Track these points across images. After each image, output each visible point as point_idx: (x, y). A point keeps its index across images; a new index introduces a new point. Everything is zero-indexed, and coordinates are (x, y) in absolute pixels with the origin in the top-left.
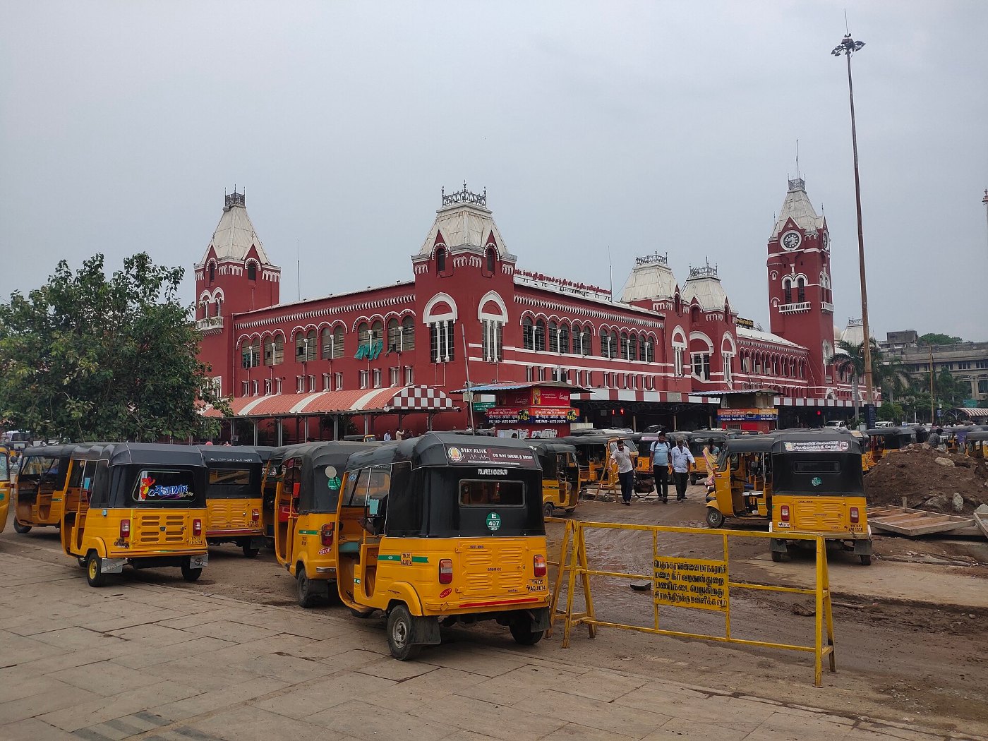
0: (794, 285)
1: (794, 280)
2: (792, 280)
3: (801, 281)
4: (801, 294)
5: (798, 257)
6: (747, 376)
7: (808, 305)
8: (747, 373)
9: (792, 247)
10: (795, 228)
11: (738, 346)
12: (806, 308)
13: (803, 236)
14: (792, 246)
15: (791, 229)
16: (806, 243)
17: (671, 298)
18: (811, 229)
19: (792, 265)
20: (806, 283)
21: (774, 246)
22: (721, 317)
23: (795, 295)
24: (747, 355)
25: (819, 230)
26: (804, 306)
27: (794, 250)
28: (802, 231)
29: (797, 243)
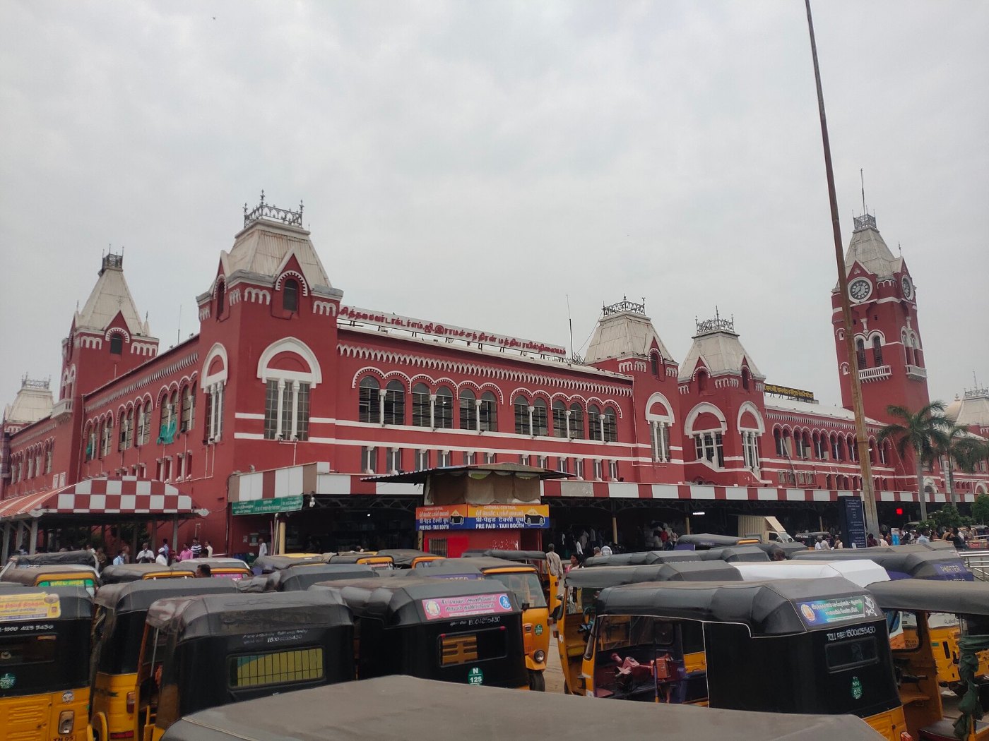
0: (868, 345)
1: (867, 340)
2: (864, 339)
3: (876, 339)
4: (878, 356)
5: (871, 311)
6: (787, 462)
7: (887, 370)
8: (786, 457)
9: (861, 298)
10: (864, 273)
11: (768, 422)
12: (886, 374)
13: (875, 283)
14: (861, 296)
15: (858, 275)
16: (879, 292)
17: (644, 355)
18: (884, 273)
19: (864, 321)
20: (883, 342)
21: (839, 298)
22: (735, 382)
23: (870, 359)
24: (786, 433)
25: (896, 275)
26: (882, 372)
27: (864, 301)
28: (873, 277)
29: (868, 293)
